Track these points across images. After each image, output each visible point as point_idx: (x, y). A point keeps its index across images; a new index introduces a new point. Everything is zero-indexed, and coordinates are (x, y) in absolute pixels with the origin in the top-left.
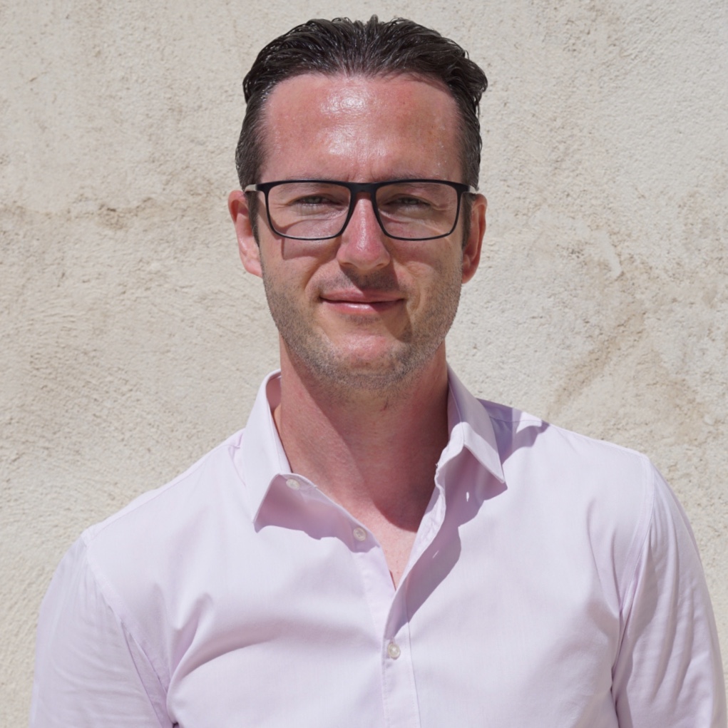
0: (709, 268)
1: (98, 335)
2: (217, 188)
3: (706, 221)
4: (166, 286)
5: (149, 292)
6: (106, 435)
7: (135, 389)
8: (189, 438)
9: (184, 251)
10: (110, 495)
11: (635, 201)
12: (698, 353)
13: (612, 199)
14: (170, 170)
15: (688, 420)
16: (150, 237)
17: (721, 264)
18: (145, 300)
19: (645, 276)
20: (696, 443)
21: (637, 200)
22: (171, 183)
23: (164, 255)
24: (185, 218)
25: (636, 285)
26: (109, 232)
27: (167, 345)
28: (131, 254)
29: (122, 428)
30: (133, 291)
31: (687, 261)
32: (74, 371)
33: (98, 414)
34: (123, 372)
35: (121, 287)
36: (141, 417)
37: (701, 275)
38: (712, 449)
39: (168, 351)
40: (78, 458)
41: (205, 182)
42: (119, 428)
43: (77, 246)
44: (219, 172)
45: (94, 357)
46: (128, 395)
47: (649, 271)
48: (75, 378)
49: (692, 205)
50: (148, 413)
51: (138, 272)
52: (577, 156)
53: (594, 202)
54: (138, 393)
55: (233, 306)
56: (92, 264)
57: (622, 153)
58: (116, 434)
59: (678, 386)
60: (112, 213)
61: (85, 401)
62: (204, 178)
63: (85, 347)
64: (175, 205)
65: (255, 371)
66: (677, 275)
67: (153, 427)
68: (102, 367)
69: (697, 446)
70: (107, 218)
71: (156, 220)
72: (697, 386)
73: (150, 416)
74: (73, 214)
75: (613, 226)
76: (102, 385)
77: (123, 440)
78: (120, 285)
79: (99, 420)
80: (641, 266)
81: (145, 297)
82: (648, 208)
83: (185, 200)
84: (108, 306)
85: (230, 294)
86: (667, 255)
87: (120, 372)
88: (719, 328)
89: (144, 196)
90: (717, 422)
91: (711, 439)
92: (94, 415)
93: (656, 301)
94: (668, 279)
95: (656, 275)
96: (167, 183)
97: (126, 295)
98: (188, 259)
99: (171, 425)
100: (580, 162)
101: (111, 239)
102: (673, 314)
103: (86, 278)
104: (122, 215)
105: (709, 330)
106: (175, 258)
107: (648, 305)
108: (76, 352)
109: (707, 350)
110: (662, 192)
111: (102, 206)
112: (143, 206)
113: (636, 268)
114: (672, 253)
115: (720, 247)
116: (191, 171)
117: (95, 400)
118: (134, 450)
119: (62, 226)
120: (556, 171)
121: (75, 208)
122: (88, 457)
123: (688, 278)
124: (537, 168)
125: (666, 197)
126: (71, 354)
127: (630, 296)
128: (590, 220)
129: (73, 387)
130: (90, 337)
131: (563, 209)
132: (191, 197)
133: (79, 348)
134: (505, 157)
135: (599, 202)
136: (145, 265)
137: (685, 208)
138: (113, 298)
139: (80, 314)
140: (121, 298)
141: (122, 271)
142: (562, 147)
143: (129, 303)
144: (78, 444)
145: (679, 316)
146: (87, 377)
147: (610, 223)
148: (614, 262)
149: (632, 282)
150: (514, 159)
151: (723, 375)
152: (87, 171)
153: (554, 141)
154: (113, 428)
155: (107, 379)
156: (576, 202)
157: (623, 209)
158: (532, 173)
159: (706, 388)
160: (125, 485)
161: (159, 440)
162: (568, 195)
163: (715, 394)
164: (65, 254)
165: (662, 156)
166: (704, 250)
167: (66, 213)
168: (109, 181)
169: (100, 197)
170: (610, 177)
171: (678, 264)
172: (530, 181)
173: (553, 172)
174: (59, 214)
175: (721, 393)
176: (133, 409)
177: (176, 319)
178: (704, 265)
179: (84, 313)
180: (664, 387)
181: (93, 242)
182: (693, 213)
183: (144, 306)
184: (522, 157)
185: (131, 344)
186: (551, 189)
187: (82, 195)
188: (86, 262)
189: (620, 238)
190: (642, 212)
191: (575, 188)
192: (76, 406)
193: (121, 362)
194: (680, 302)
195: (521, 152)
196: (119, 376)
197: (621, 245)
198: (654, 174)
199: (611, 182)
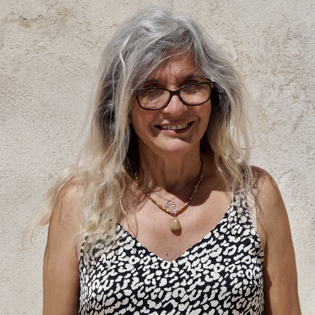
0: (274, 59)
1: (16, 71)
2: (69, 12)
3: (274, 39)
4: (45, 52)
5: (38, 55)
6: (16, 114)
7: (30, 95)
8: (51, 117)
9: (54, 38)
10: (16, 139)
11: (245, 29)
12: (267, 94)
13: (235, 27)
14: (50, 4)
15: (262, 122)
16: (40, 31)
17: (279, 57)
18: (36, 58)
19: (247, 60)
20: (265, 132)
21: (246, 28)
22: (50, 9)
23: (45, 39)
24: (55, 24)
25: (243, 64)
26: (23, 28)
27: (44, 77)
28: (32, 38)
29: (23, 111)
30: (32, 54)
31: (265, 55)
32: (4, 86)
33: (13, 105)
34: (25, 88)
35: (27, 51)
36: (32, 107)
37: (270, 61)
38: (271, 135)
39: (45, 80)
40: (4, 123)
41: (65, 10)
42: (22, 111)
43: (9, 33)
44: (71, 6)
45: (13, 80)
46: (27, 97)
47: (249, 58)
48: (5, 89)
49: (269, 32)
50: (35, 106)
51: (34, 46)
52: (221, 8)
53: (227, 28)
54: (31, 97)
55: (73, 62)
56: (15, 41)
57: (240, 8)
58: (20, 114)
59: (258, 108)
60: (25, 20)
61: (8, 99)
62: (64, 8)
63: (9, 76)
64: (51, 19)
65: (81, 91)
66: (261, 61)
67: (36, 111)
68: (16, 85)
69: (265, 133)
70: (23, 22)
71: (43, 24)
72: (266, 108)
73: (35, 107)
74: (8, 20)
75: (235, 38)
76: (16, 93)
77: (23, 116)
78: (26, 51)
79: (14, 107)
80: (246, 56)
82: (250, 32)
83: (56, 17)
84: (20, 59)
85: (72, 57)
86: (257, 52)
87: (24, 87)
88: (277, 84)
89: (38, 14)
90: (274, 124)
91: (271, 131)
92: (12, 105)
93: (251, 71)
94: (257, 62)
95: (252, 60)
96: (49, 9)
97: (28, 55)
98: (55, 42)
99: (44, 111)
100: (222, 11)
101: (24, 31)
102: (258, 77)
103: (12, 47)
104: (29, 21)
105: (273, 85)
106: (50, 41)
107: (247, 73)
108: (6, 78)
109: (271, 93)
110: (256, 26)
111: (21, 17)
112: (38, 18)
113: (244, 57)
114: (259, 52)
115: (279, 50)
116: (59, 5)
117: (13, 98)
118: (28, 121)
119: (3, 24)
120: (212, 14)
121: (9, 17)
122: (8, 122)
123: (265, 62)
124: (204, 12)
125: (258, 28)
126: (4, 78)
127: (240, 68)
128: (225, 35)
129: (4, 93)
130: (12, 72)
131: (214, 30)
132: (58, 16)
133: (7, 76)
134: (191, 7)
135: (229, 28)
136: (37, 43)
137: (266, 33)
138: (23, 56)
139: (9, 62)
140: (26, 56)
141: (28, 45)
142: (215, 4)
143: (29, 58)
144: (4, 117)
145: (260, 78)
146: (10, 89)
147: (234, 37)
148: (234, 54)
149: (241, 63)
150: (195, 8)
151: (277, 104)
152: (16, 2)
153: (212, 1)
154: (19, 111)
155: (18, 90)
156: (220, 27)
157: (239, 32)
158: (202, 14)
159: (270, 109)
160: (23, 135)
161: (39, 117)
162: (217, 24)
163: (274, 112)
164: (4, 36)
165: (257, 10)
166: (273, 51)
167: (5, 19)
168: (24, 7)
169: (20, 13)
170: (235, 18)
171: (261, 56)
172: (201, 17)
173: (211, 14)
174: (2, 19)
175: (276, 112)
176: (28, 103)
177: (49, 66)
178: (272, 57)
179: (10, 61)
180: (252, 108)
181: (16, 32)
182: (269, 35)
183: (36, 60)
184: (198, 7)
185: (29, 76)
186: (210, 21)
187: (12, 12)
188: (13, 40)
189: (238, 44)
190: (247, 34)
191: (220, 22)
192: (5, 101)
193: (25, 83)
194: (261, 72)
195: (198, 5)
196: (23, 89)
197: (238, 47)
198: (253, 18)
199: (235, 20)
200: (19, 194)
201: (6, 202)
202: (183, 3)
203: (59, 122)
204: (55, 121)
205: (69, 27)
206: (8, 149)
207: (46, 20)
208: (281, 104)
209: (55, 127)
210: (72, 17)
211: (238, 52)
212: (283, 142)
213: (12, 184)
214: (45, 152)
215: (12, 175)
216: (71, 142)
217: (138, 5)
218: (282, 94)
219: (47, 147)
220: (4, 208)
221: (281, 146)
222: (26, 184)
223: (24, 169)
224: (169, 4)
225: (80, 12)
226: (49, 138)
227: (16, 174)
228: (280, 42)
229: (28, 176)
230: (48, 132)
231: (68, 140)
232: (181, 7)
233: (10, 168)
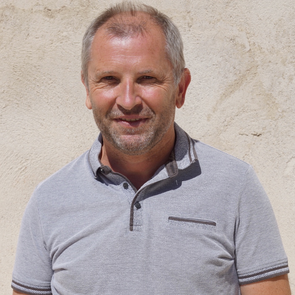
0: (285, 49)
1: (41, 60)
2: (92, 4)
3: (285, 31)
4: (69, 42)
5: (62, 44)
6: (41, 100)
7: (54, 82)
8: (74, 103)
9: (77, 28)
10: (41, 124)
11: (257, 21)
12: (277, 84)
13: (248, 20)
15: (272, 110)
16: (64, 22)
17: (289, 48)
18: (60, 47)
19: (259, 51)
20: (274, 119)
21: (258, 21)
23: (69, 29)
24: (78, 15)
25: (255, 55)
26: (48, 19)
27: (67, 66)
28: (56, 28)
29: (48, 98)
30: (56, 43)
31: (276, 46)
32: (30, 74)
33: (38, 91)
34: (50, 75)
35: (51, 41)
36: (56, 94)
37: (281, 52)
38: (280, 122)
39: (68, 68)
40: (29, 108)
42: (47, 98)
43: (34, 23)
45: (38, 68)
46: (51, 85)
47: (261, 49)
48: (30, 76)
49: (280, 24)
50: (58, 93)
51: (58, 36)
53: (241, 20)
54: (55, 84)
56: (40, 31)
58: (45, 100)
59: (269, 96)
60: (49, 11)
61: (34, 86)
63: (35, 64)
64: (74, 10)
66: (272, 52)
67: (60, 98)
68: (41, 72)
69: (274, 120)
70: (47, 13)
72: (276, 96)
73: (59, 94)
74: (34, 10)
75: (248, 30)
76: (41, 80)
77: (48, 102)
78: (50, 40)
79: (39, 94)
80: (258, 47)
81: (60, 46)
82: (262, 24)
83: (78, 8)
84: (45, 48)
86: (268, 44)
87: (48, 75)
88: (287, 74)
89: (62, 5)
90: (283, 111)
91: (280, 118)
92: (37, 92)
93: (263, 61)
94: (268, 53)
95: (263, 51)
97: (52, 45)
98: (78, 32)
99: (67, 98)
100: (236, 4)
101: (48, 21)
102: (269, 67)
103: (37, 37)
104: (53, 12)
105: (283, 74)
106: (73, 31)
107: (259, 63)
108: (31, 66)
109: (281, 82)
110: (268, 18)
111: (45, 8)
112: (62, 9)
113: (256, 48)
114: (271, 43)
115: (290, 42)
117: (38, 86)
118: (52, 107)
119: (29, 15)
121: (35, 8)
122: (33, 108)
123: (276, 53)
124: (219, 5)
125: (270, 20)
127: (253, 59)
128: (239, 27)
129: (29, 80)
130: (37, 60)
131: (228, 22)
132: (81, 7)
133: (33, 65)
135: (243, 20)
136: (61, 33)
137: (277, 25)
138: (47, 45)
139: (34, 51)
140: (51, 46)
141: (52, 35)
143: (53, 48)
144: (30, 103)
145: (271, 68)
146: (35, 76)
148: (247, 45)
149: (253, 53)
151: (287, 93)
154: (44, 97)
156: (234, 20)
157: (252, 24)
159: (280, 98)
160: (47, 120)
161: (62, 104)
162: (231, 17)
163: (283, 100)
164: (30, 26)
165: (269, 4)
166: (283, 42)
167: (31, 10)
169: (45, 4)
170: (248, 11)
171: (272, 47)
173: (226, 7)
174: (28, 10)
175: (286, 100)
176: (52, 90)
177: (72, 55)
178: (283, 48)
179: (35, 50)
180: (263, 96)
181: (41, 22)
182: (280, 27)
183: (60, 49)
185: (53, 64)
186: (224, 14)
187: (38, 3)
189: (250, 35)
190: (260, 26)
191: (234, 14)
192: (30, 88)
193: (49, 71)
194: (272, 62)
196: (48, 77)
197: (250, 38)
198: (265, 11)
200: (44, 175)
201: (31, 183)
203: (82, 108)
204: (77, 107)
205: (91, 18)
206: (33, 133)
207: (70, 11)
208: (290, 93)
209: (78, 113)
210: (94, 8)
212: (291, 128)
213: (37, 166)
214: (68, 136)
215: (37, 157)
216: (92, 127)
218: (291, 83)
219: (70, 132)
220: (30, 188)
221: (289, 132)
222: (50, 166)
223: (48, 152)
225: (102, 4)
226: (72, 123)
227: (41, 156)
228: (291, 34)
229: (52, 159)
230: (71, 117)
231: (90, 125)
233: (36, 151)
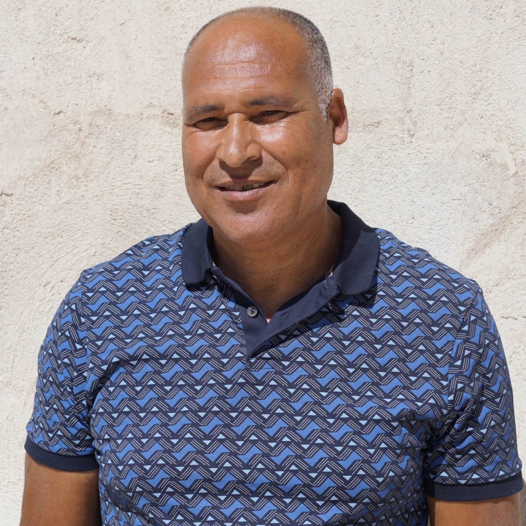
1: (157, 198)
13: (512, 122)
25: (525, 181)
26: (169, 129)
32: (139, 222)
35: (174, 166)
43: (146, 137)
45: (154, 213)
48: (140, 227)
52: (489, 91)
53: (499, 122)
56: (156, 150)
57: (520, 90)
60: (171, 116)
63: (147, 206)
68: (159, 220)
70: (167, 119)
74: (145, 115)
75: (512, 139)
78: (174, 165)
84: (165, 179)
87: (170, 224)
97: (177, 172)
100: (491, 95)
101: (169, 133)
103: (151, 159)
104: (177, 118)
108: (142, 209)
111: (165, 111)
119: (137, 123)
120: (474, 100)
121: (146, 111)
124: (461, 98)
126: (138, 210)
127: (521, 188)
128: (496, 135)
130: (152, 199)
131: (478, 126)
133: (144, 207)
134: (440, 90)
135: (503, 123)
138: (168, 173)
139: (146, 184)
140: (174, 174)
141: (175, 156)
142: (479, 84)
146: (148, 226)
147: (510, 137)
148: (511, 165)
149: (522, 179)
150: (446, 91)
152: (156, 87)
153: (474, 80)
155: (161, 229)
156: (487, 122)
157: (519, 128)
158: (458, 101)
162: (482, 117)
164: (138, 143)
167: (140, 115)
168: (170, 94)
169: (163, 105)
170: (511, 106)
172: (456, 106)
173: (472, 101)
174: (135, 115)
179: (148, 183)
181: (157, 135)
184: (452, 90)
185: (179, 205)
186: (470, 112)
187: (151, 103)
188: (152, 148)
189: (516, 148)
191: (487, 113)
193: (172, 217)
195: (451, 87)
196: (170, 227)
197: (517, 153)
199: (512, 109)
202: (427, 84)
211: (517, 162)
217: (353, 88)
224: (403, 86)
232: (423, 89)
